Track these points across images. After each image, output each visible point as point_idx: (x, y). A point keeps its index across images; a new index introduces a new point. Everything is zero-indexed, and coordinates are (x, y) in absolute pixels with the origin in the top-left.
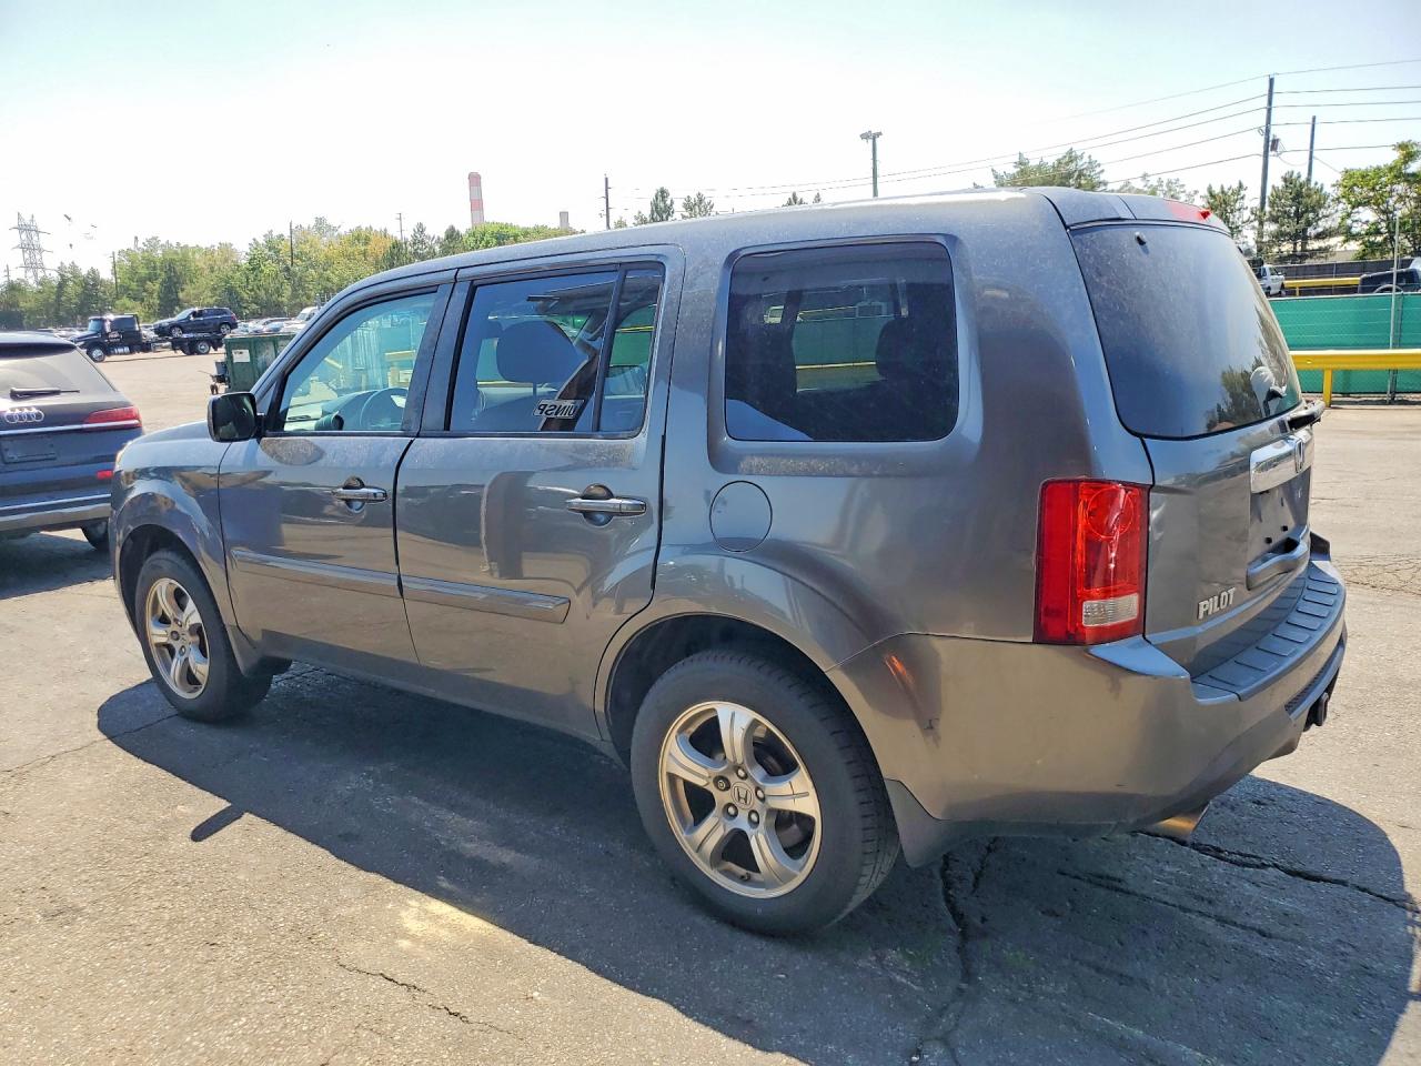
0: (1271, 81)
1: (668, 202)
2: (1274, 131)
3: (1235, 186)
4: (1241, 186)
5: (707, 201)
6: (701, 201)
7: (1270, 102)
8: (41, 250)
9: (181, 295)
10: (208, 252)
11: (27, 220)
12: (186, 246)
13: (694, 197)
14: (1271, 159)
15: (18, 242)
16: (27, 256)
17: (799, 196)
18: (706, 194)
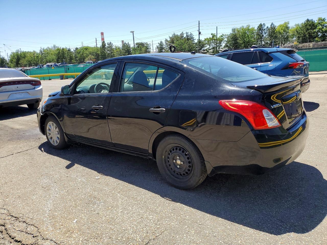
0: (199, 21)
1: (105, 44)
2: (200, 31)
5: (112, 43)
6: (111, 43)
7: (199, 26)
9: (20, 62)
10: (31, 53)
12: (26, 52)
13: (109, 42)
14: (200, 36)
17: (126, 43)
18: (111, 42)
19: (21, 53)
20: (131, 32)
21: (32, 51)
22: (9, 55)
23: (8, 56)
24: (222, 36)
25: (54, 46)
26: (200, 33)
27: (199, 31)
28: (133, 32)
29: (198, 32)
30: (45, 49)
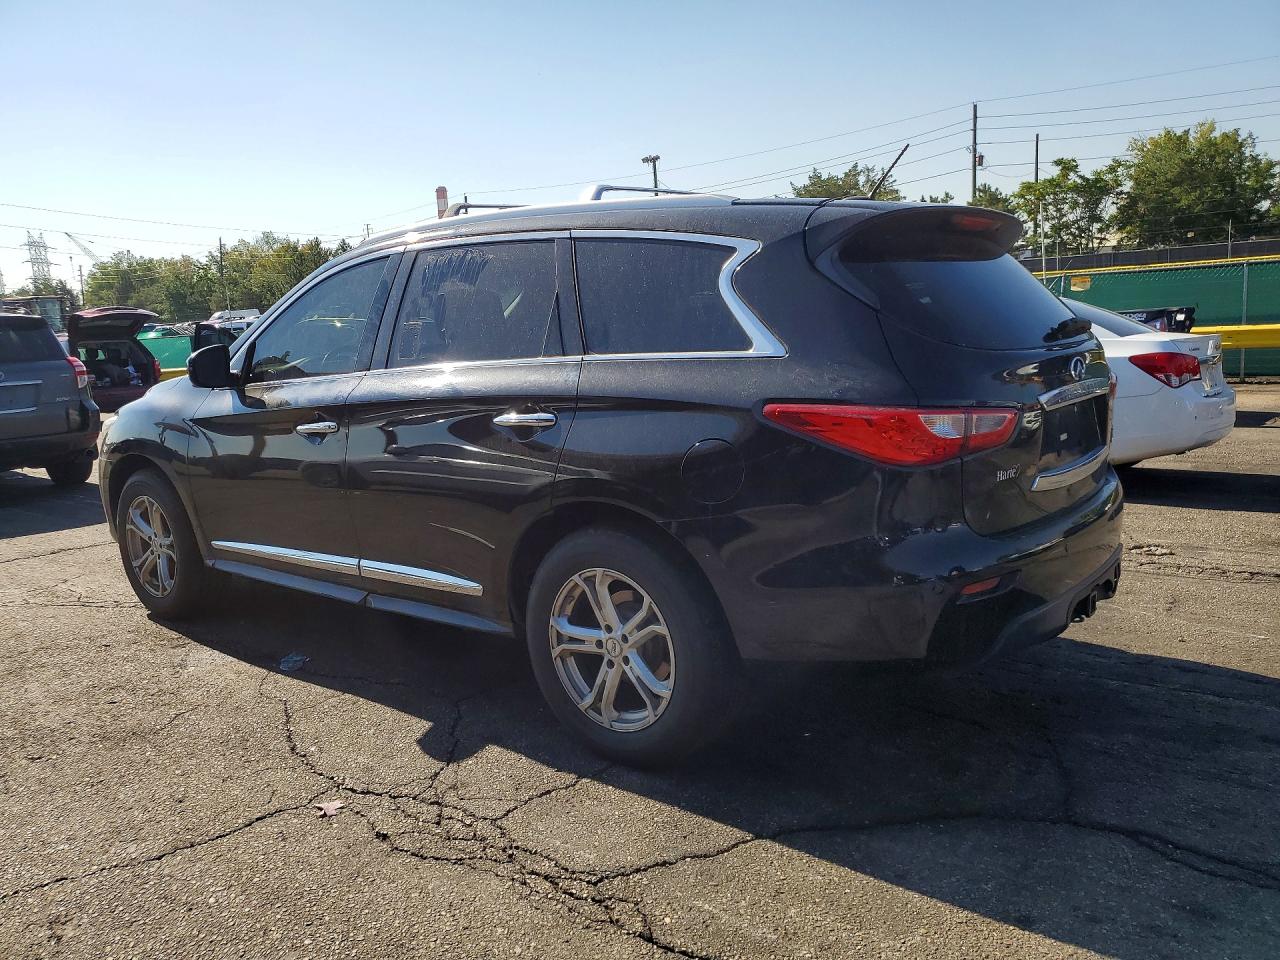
0: (975, 106)
3: (942, 196)
4: (947, 194)
7: (973, 126)
8: (49, 264)
11: (36, 238)
12: (151, 261)
15: (28, 257)
16: (36, 269)
19: (130, 265)
20: (645, 160)
21: (178, 257)
22: (86, 272)
23: (81, 275)
24: (1112, 170)
25: (268, 238)
26: (978, 161)
27: (975, 150)
28: (654, 160)
29: (971, 155)
30: (229, 247)
